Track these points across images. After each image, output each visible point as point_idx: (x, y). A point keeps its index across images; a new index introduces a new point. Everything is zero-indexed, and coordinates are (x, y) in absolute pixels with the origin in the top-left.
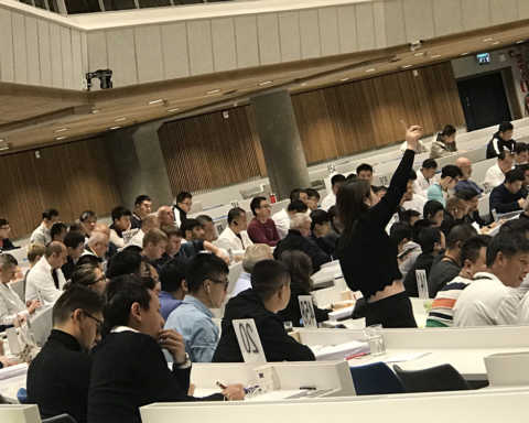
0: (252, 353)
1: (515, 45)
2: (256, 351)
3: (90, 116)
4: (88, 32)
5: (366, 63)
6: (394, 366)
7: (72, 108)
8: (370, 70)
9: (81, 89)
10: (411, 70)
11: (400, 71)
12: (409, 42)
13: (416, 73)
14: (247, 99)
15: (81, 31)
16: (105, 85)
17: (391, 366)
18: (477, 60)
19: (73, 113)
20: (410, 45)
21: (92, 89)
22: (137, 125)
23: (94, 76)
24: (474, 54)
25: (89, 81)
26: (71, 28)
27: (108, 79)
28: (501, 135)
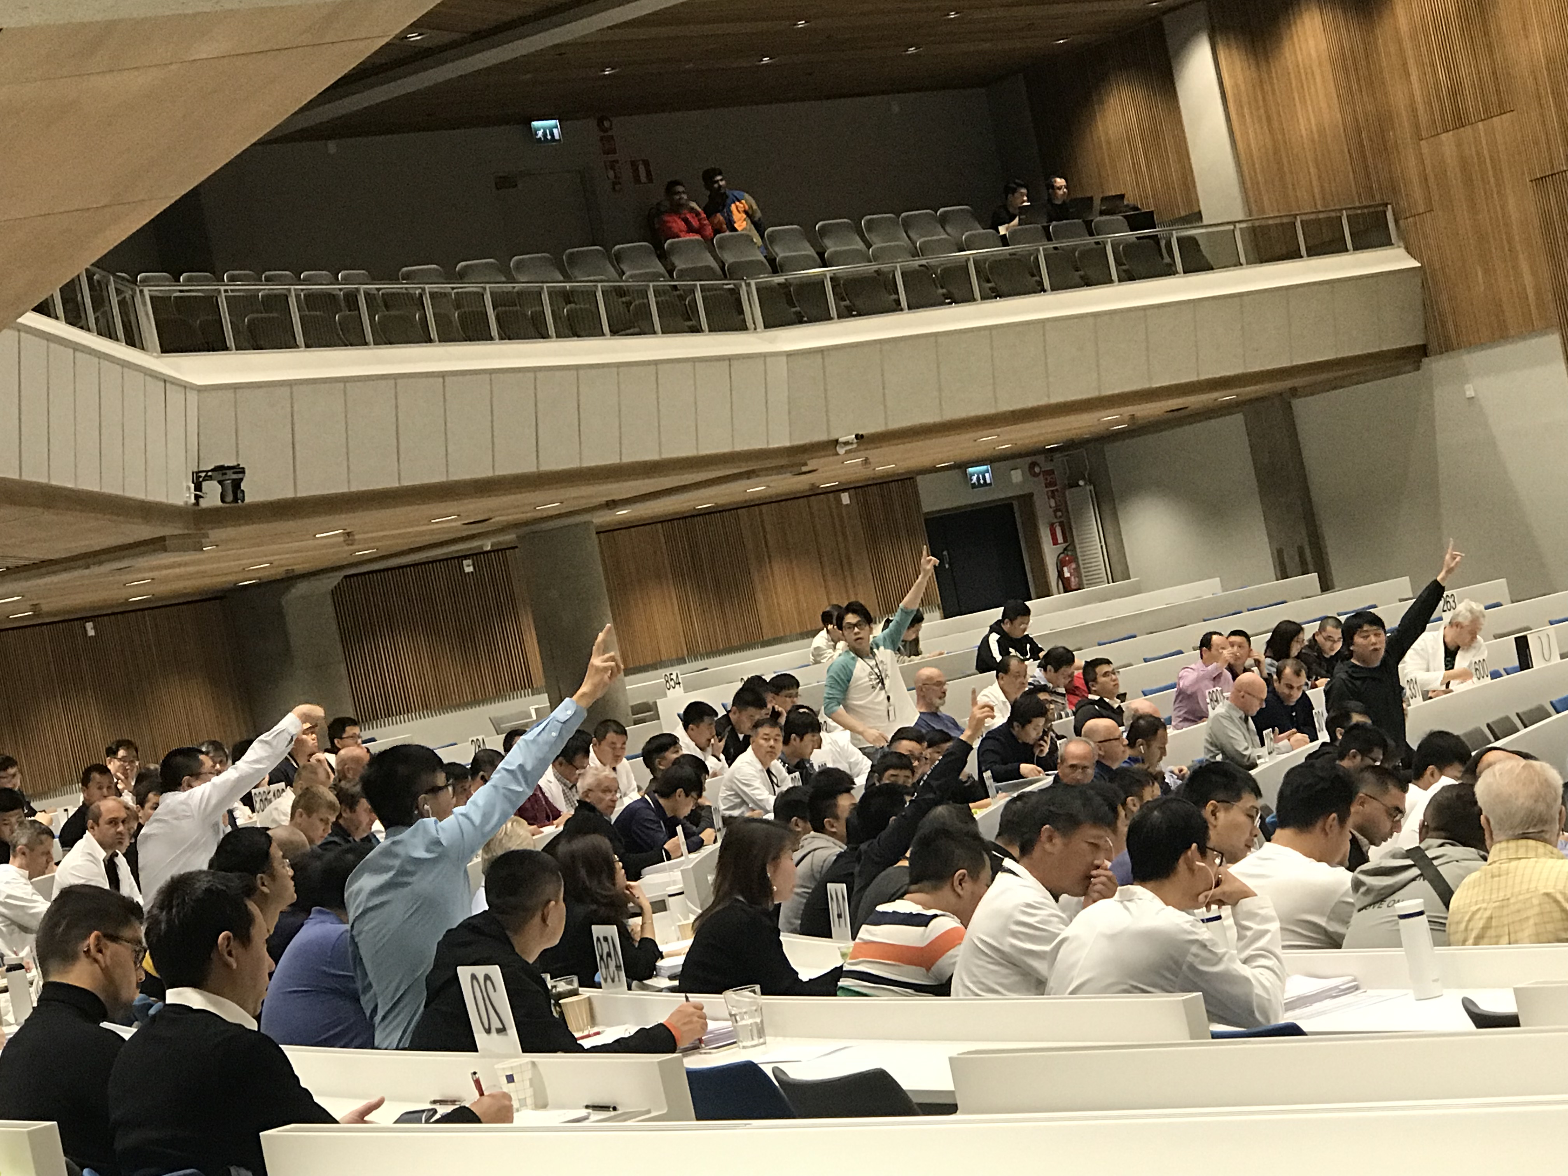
0: (494, 1034)
1: (1043, 451)
2: (502, 1030)
3: (197, 556)
4: (202, 389)
5: (749, 475)
6: (775, 1070)
7: (163, 539)
8: (757, 488)
9: (180, 503)
10: (836, 491)
11: (815, 492)
12: (833, 436)
13: (845, 498)
14: (509, 537)
15: (185, 387)
16: (230, 498)
17: (768, 1070)
18: (967, 477)
19: (165, 550)
20: (836, 442)
21: (204, 504)
22: (291, 579)
23: (208, 478)
24: (961, 466)
25: (198, 487)
26: (165, 380)
27: (237, 484)
28: (1006, 627)
